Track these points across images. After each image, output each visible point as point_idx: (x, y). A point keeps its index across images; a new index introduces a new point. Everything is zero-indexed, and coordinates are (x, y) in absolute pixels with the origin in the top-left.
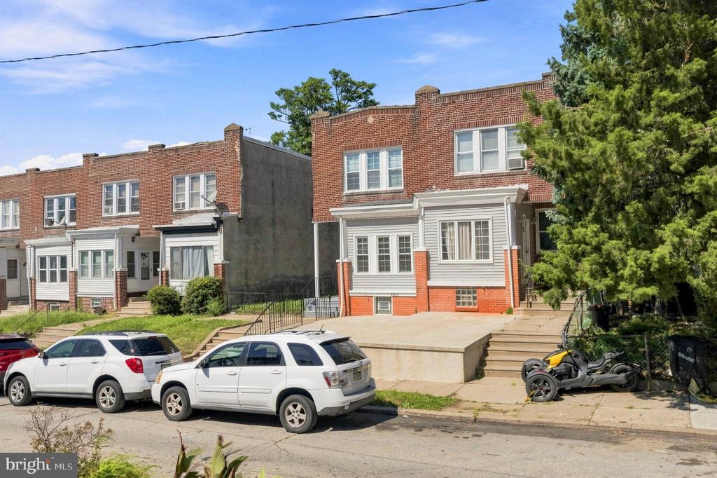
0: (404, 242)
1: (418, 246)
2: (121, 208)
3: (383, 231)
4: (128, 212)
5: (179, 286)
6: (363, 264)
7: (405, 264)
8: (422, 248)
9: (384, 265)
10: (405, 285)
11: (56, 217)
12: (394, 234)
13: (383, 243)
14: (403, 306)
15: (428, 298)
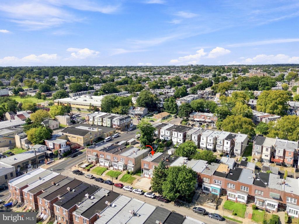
1: (149, 174)
5: (130, 171)
6: (145, 174)
9: (147, 174)
12: (147, 172)
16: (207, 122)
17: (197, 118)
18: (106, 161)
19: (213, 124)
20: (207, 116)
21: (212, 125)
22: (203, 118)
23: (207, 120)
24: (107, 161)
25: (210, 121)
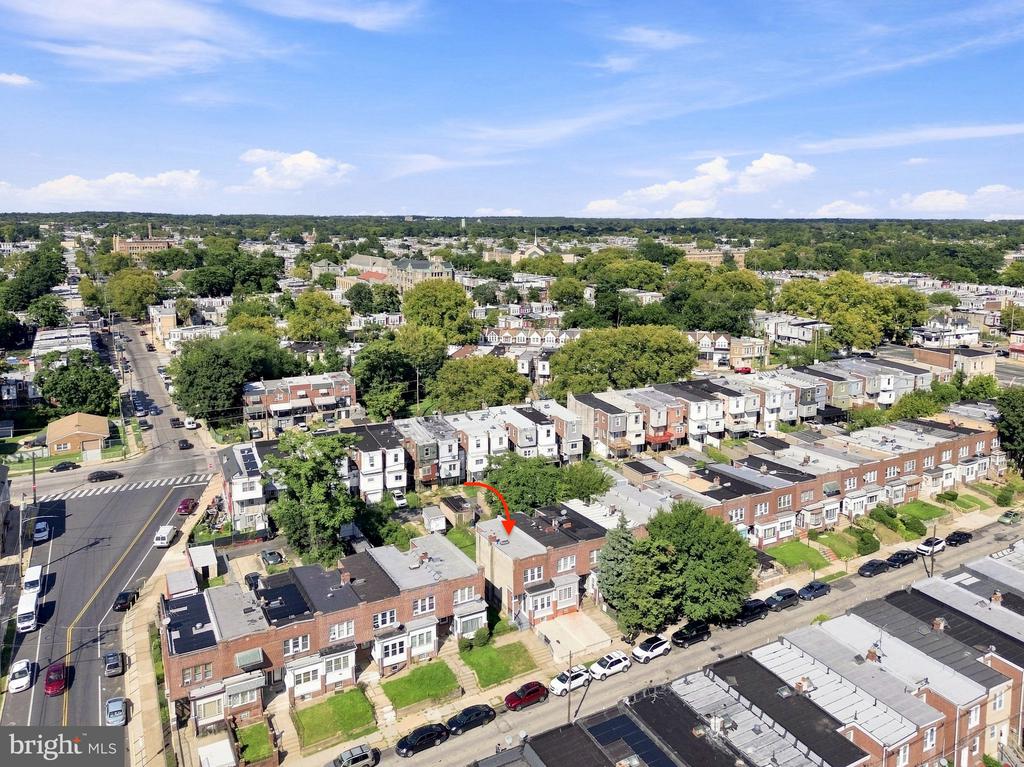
0: (548, 598)
2: (423, 609)
3: (542, 596)
4: (428, 610)
5: (470, 635)
6: (536, 607)
7: (549, 604)
8: (554, 599)
9: (543, 606)
10: (549, 611)
11: (380, 623)
13: (542, 600)
14: (551, 617)
15: (557, 613)
16: (320, 407)
17: (277, 402)
18: (332, 658)
19: (347, 408)
20: (317, 387)
21: (343, 414)
22: (302, 397)
23: (320, 401)
24: (340, 656)
25: (331, 400)
